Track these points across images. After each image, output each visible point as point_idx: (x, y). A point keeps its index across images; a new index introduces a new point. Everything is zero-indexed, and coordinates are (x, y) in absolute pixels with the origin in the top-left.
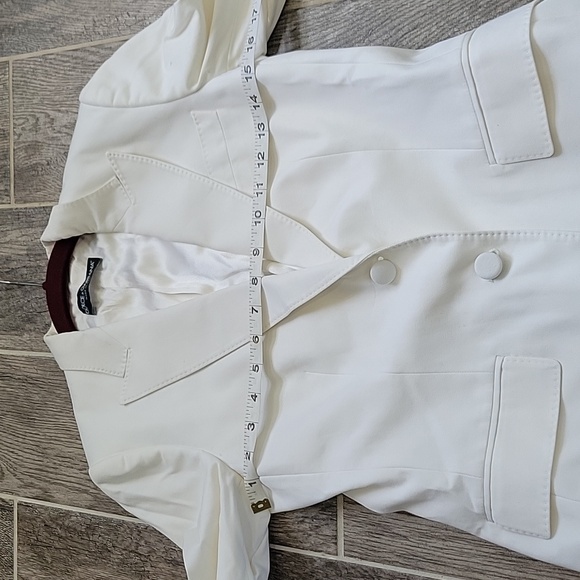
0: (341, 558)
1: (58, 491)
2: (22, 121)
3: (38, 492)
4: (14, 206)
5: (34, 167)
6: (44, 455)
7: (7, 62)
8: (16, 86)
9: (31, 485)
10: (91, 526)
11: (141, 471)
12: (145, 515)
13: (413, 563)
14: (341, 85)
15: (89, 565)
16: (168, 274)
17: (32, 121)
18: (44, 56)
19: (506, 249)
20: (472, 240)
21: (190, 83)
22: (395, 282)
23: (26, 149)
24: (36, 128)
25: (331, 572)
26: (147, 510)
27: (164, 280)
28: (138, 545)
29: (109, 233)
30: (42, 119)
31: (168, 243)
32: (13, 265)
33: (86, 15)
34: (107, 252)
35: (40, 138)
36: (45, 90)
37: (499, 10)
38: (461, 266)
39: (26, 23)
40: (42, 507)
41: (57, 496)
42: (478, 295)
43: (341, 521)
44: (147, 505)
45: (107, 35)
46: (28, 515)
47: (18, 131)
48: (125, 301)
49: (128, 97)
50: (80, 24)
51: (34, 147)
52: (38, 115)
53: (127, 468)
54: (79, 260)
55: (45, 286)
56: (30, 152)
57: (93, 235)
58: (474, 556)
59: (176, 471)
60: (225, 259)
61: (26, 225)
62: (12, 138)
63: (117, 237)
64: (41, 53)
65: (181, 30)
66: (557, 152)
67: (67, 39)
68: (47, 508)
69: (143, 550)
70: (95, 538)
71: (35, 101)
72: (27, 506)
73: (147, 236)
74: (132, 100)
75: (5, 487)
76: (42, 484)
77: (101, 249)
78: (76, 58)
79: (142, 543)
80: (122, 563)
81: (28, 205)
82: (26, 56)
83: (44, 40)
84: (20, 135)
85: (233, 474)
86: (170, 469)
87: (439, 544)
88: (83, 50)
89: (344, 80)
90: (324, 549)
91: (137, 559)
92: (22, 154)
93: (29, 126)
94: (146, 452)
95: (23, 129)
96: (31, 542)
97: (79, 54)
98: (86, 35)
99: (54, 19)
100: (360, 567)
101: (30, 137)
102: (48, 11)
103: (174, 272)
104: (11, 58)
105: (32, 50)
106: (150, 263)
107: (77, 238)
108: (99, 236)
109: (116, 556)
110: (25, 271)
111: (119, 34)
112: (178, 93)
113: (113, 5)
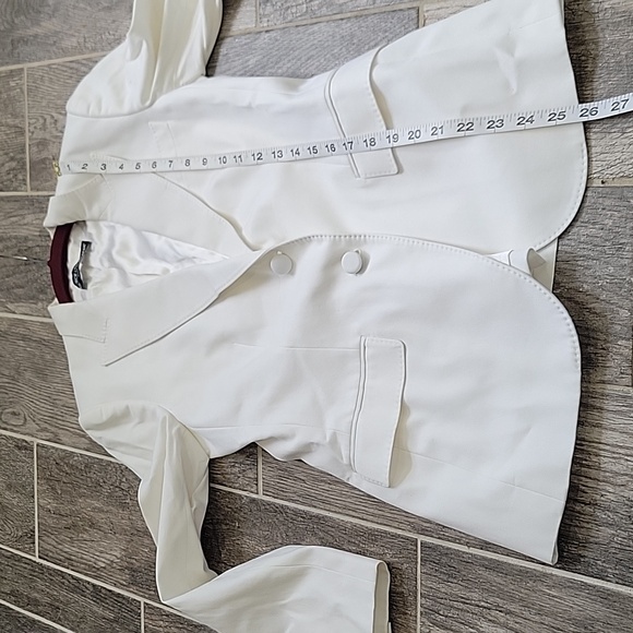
0: (260, 496)
1: (65, 435)
2: (34, 121)
3: (50, 435)
4: (30, 193)
5: (43, 161)
6: (55, 405)
7: (22, 69)
8: (29, 90)
9: (45, 430)
10: (89, 465)
11: (115, 421)
12: (120, 457)
13: (308, 502)
14: (249, 107)
15: (88, 497)
16: (138, 258)
17: (41, 121)
18: (49, 66)
19: (366, 249)
20: (340, 240)
21: (143, 100)
22: (292, 272)
23: (38, 145)
24: (44, 128)
25: (253, 506)
26: (122, 452)
27: (134, 262)
28: (121, 482)
29: (96, 221)
30: (49, 120)
31: (138, 232)
32: (30, 244)
33: (79, 31)
34: (95, 237)
35: (48, 136)
36: (49, 94)
37: (367, 47)
38: (332, 262)
39: (36, 36)
40: (53, 448)
41: (64, 439)
42: (347, 286)
43: (260, 466)
44: (123, 449)
45: (94, 50)
46: (44, 455)
47: (32, 129)
48: (108, 279)
49: (100, 110)
50: (74, 40)
51: (43, 144)
52: (46, 116)
53: (105, 418)
54: (75, 242)
55: (49, 263)
56: (40, 147)
57: (84, 221)
58: (350, 497)
59: (141, 422)
60: (175, 247)
61: (38, 210)
62: (28, 135)
63: (102, 224)
64: (47, 62)
65: (135, 55)
66: (400, 171)
67: (65, 52)
68: (57, 449)
69: (125, 486)
70: (91, 475)
71: (44, 104)
72: (43, 446)
73: (124, 224)
74: (103, 112)
75: (27, 431)
76: (53, 429)
77: (90, 234)
78: (71, 68)
79: (124, 480)
80: (110, 496)
81: (40, 193)
82: (36, 64)
83: (49, 51)
84: (33, 133)
85: (179, 425)
86: (137, 420)
87: (326, 487)
88: (77, 62)
89: (250, 104)
90: (249, 488)
91: (120, 494)
92: (35, 149)
93: (39, 125)
94: (117, 405)
95: (35, 128)
96: (47, 478)
97: (74, 65)
98: (79, 49)
99: (56, 33)
100: (274, 504)
101: (39, 135)
102: (51, 27)
103: (143, 256)
104: (25, 66)
105: (40, 60)
106: (125, 247)
107: (72, 224)
108: (88, 223)
109: (106, 490)
110: (38, 249)
111: (103, 50)
112: (136, 108)
113: (98, 25)
